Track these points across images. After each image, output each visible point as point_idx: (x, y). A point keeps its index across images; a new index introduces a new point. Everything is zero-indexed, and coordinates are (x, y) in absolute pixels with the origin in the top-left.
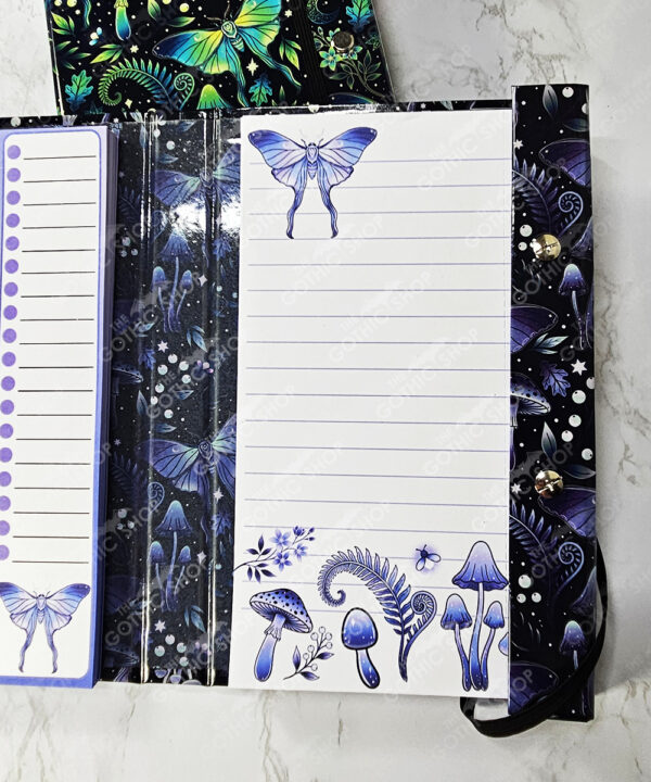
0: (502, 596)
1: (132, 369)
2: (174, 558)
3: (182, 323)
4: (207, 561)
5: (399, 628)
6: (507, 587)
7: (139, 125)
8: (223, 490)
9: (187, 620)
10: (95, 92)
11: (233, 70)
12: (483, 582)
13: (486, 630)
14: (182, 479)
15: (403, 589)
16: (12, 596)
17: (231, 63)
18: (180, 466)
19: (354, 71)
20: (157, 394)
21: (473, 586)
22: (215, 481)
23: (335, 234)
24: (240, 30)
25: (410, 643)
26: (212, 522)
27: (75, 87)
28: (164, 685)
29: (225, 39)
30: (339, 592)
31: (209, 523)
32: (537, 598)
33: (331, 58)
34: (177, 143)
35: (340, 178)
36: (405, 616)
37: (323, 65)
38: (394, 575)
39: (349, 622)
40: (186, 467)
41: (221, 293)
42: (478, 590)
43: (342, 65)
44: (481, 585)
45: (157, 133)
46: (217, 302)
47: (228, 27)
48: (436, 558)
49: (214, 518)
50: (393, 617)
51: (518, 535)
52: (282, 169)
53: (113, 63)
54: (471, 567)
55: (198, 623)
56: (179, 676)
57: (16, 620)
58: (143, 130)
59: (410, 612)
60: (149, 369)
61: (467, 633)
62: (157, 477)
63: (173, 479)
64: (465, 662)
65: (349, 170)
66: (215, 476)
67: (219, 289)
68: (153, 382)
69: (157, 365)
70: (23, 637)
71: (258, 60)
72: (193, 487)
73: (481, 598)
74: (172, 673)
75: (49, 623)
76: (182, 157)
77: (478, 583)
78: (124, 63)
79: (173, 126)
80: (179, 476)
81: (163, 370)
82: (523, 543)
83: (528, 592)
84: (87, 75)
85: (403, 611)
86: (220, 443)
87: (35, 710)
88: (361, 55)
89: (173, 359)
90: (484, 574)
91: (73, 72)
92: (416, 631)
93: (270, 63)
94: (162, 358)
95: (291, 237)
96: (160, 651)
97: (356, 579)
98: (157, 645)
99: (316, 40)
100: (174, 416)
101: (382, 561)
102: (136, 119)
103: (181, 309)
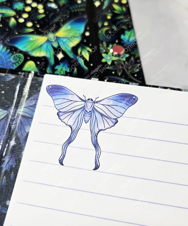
17: (49, 53)
19: (122, 66)
23: (97, 168)
24: (57, 38)
29: (48, 41)
33: (109, 58)
35: (107, 126)
37: (103, 60)
43: (116, 62)
47: (51, 36)
52: (65, 112)
65: (114, 121)
71: (64, 53)
88: (128, 59)
95: (62, 164)
99: (101, 48)
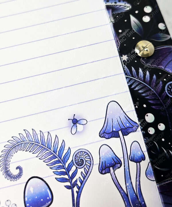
0: (137, 136)
5: (68, 184)
6: (139, 129)
12: (121, 130)
13: (133, 165)
15: (65, 152)
21: (115, 134)
25: (79, 194)
30: (17, 168)
32: (162, 127)
36: (71, 173)
38: (56, 143)
39: (29, 190)
42: (119, 137)
44: (120, 132)
48: (84, 122)
50: (62, 176)
51: (135, 87)
54: (110, 121)
59: (74, 168)
61: (120, 173)
64: (125, 196)
73: (123, 142)
77: (118, 132)
82: (140, 91)
83: (154, 125)
85: (69, 169)
90: (120, 123)
92: (82, 182)
97: (29, 155)
101: (46, 135)
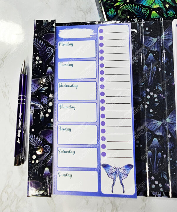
1: (138, 97)
2: (156, 156)
3: (154, 82)
4: (167, 157)
7: (136, 23)
8: (171, 135)
9: (162, 176)
10: (117, 14)
11: (161, 6)
14: (157, 131)
16: (108, 168)
17: (160, 5)
18: (156, 127)
20: (147, 105)
22: (168, 132)
26: (168, 145)
27: (110, 13)
28: (155, 197)
31: (167, 145)
34: (149, 28)
40: (158, 127)
41: (166, 73)
45: (142, 25)
46: (165, 76)
49: (168, 143)
53: (122, 6)
55: (165, 177)
56: (160, 195)
57: (109, 176)
58: (138, 24)
60: (144, 97)
62: (149, 131)
63: (154, 131)
66: (167, 130)
67: (165, 72)
68: (145, 101)
69: (147, 95)
70: (112, 182)
71: (168, 3)
72: (161, 134)
74: (158, 193)
75: (120, 177)
76: (151, 32)
78: (125, 5)
79: (148, 23)
80: (156, 130)
81: (149, 97)
84: (114, 9)
86: (169, 120)
87: (112, 205)
89: (152, 94)
91: (109, 8)
93: (173, 4)
94: (148, 94)
96: (153, 186)
98: (152, 184)
100: (153, 111)
102: (135, 21)
103: (153, 79)
